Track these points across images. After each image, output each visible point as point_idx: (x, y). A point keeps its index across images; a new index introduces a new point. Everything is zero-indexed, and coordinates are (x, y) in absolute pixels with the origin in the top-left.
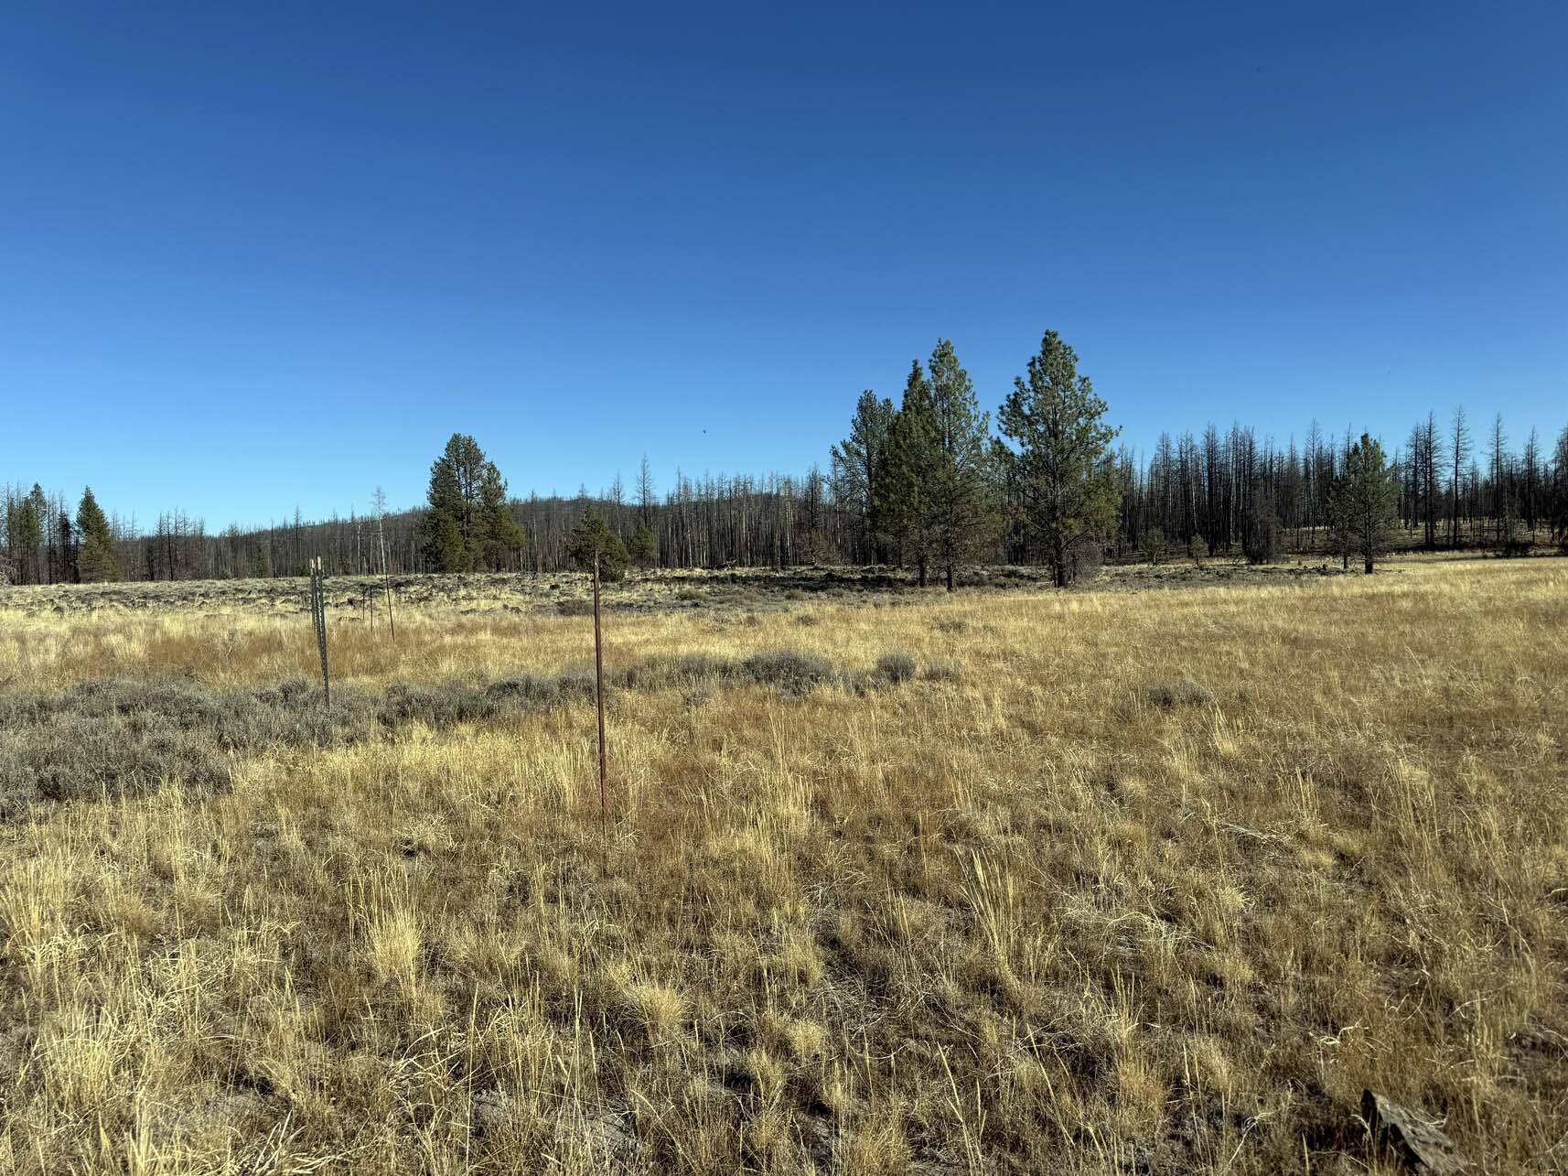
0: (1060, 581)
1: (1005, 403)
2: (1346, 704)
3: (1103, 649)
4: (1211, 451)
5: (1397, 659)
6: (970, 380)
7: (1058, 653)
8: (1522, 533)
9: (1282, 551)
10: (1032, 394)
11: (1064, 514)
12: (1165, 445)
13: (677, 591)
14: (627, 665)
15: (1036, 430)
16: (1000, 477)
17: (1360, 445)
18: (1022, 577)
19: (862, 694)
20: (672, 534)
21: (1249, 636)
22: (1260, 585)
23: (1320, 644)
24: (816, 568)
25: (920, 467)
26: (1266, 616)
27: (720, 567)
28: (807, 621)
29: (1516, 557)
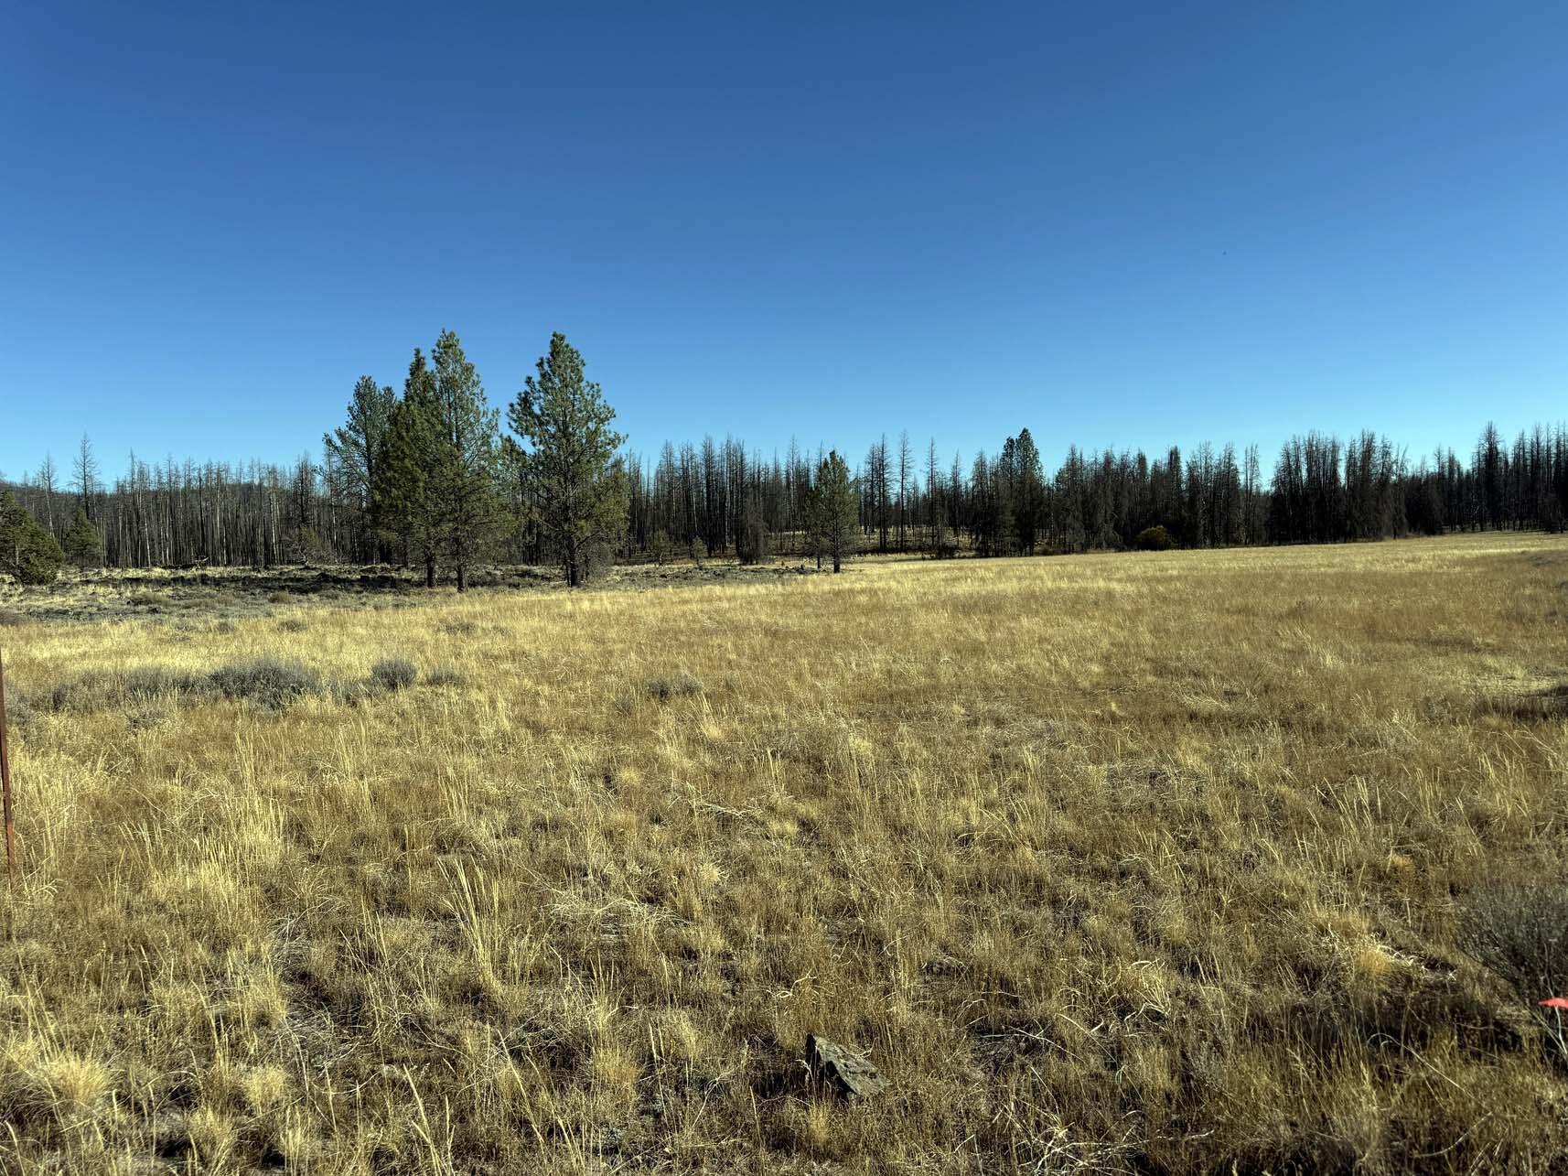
0: (573, 580)
1: (515, 401)
2: (813, 688)
3: (610, 646)
4: (709, 460)
5: (855, 647)
6: (478, 376)
7: (567, 652)
8: (950, 538)
9: (769, 553)
10: (542, 395)
11: (575, 514)
12: (669, 454)
13: (129, 594)
14: (53, 683)
15: (547, 430)
16: (512, 475)
17: (829, 460)
18: (536, 576)
19: (354, 704)
20: (124, 528)
21: (738, 630)
22: (749, 583)
23: (796, 635)
24: (307, 568)
25: (425, 461)
26: (753, 611)
27: (186, 567)
28: (293, 626)
29: (946, 559)
